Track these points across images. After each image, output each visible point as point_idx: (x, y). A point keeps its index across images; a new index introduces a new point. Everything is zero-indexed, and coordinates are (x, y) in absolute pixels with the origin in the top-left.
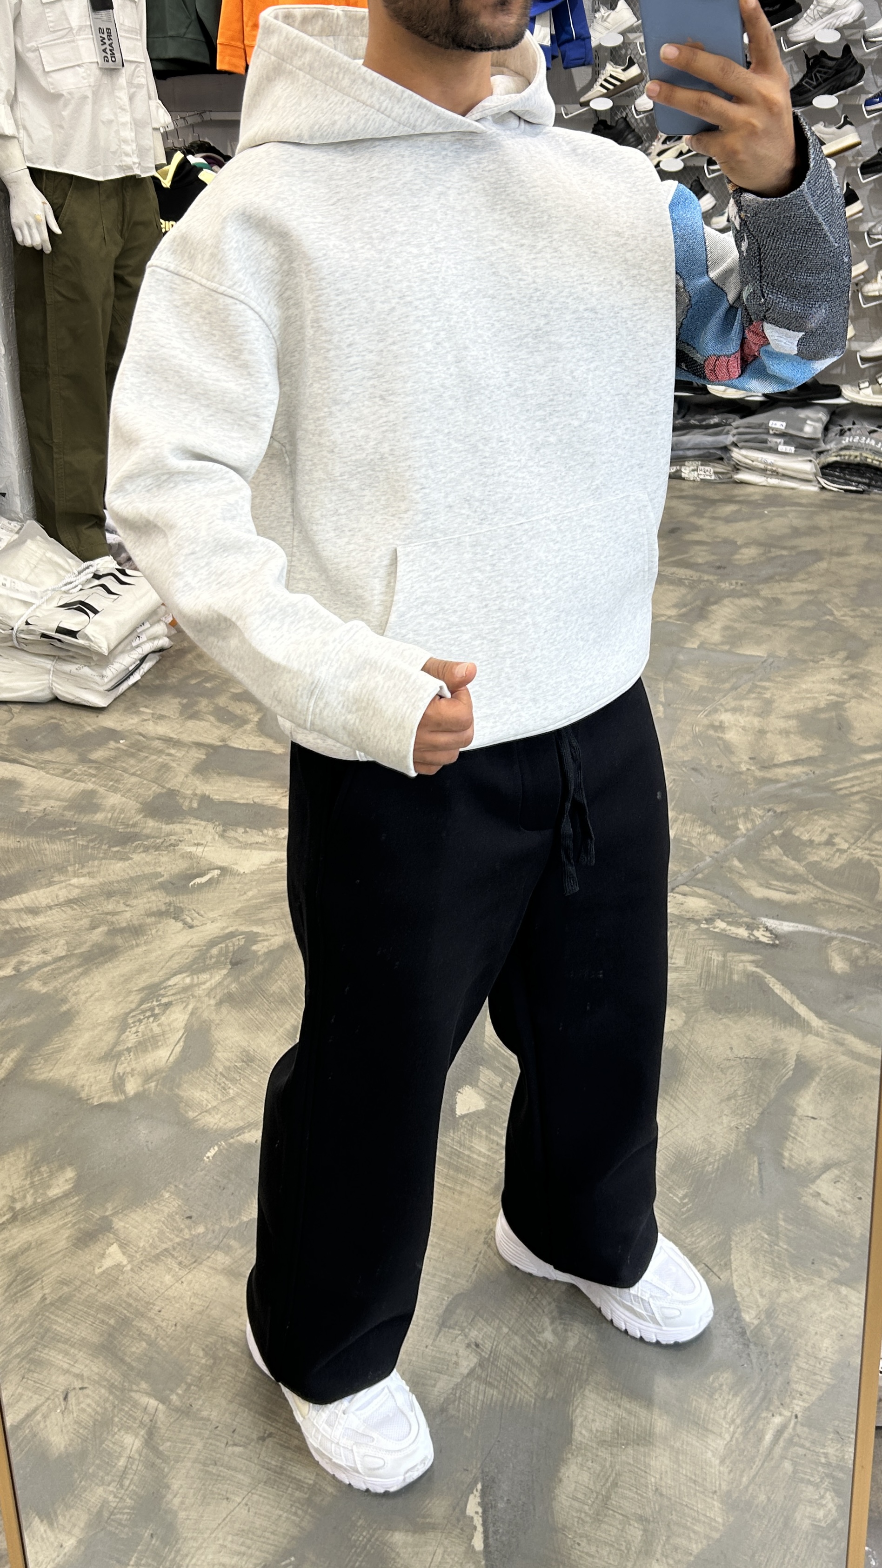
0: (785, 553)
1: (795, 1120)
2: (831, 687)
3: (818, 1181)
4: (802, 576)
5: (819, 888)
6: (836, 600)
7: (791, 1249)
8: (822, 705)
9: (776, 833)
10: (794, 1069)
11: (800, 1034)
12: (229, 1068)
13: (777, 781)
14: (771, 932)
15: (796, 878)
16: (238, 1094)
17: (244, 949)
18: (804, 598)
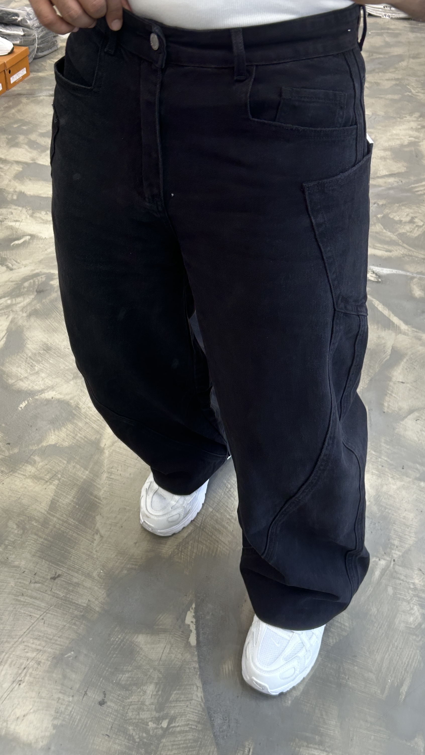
0: (381, 56)
1: (391, 384)
2: (411, 133)
3: (406, 420)
4: (391, 70)
5: (405, 248)
6: (413, 84)
7: (388, 460)
8: (406, 143)
9: (379, 216)
10: (390, 355)
11: (393, 334)
12: (35, 354)
13: (380, 186)
14: (376, 274)
15: (391, 243)
16: (41, 370)
17: (45, 284)
18: (394, 82)
